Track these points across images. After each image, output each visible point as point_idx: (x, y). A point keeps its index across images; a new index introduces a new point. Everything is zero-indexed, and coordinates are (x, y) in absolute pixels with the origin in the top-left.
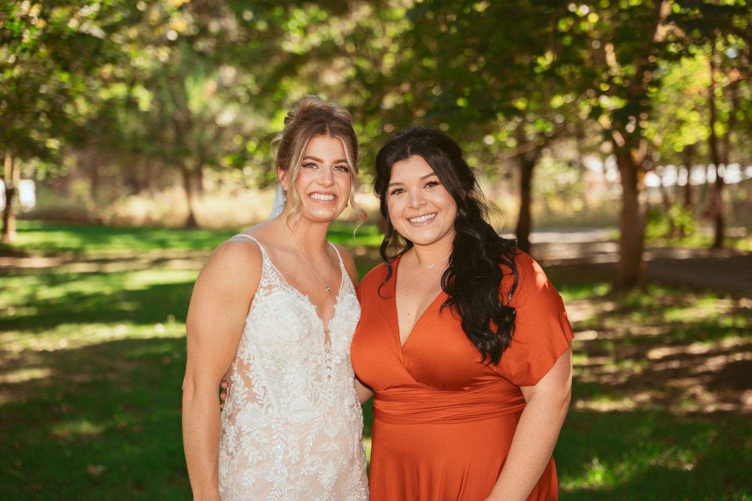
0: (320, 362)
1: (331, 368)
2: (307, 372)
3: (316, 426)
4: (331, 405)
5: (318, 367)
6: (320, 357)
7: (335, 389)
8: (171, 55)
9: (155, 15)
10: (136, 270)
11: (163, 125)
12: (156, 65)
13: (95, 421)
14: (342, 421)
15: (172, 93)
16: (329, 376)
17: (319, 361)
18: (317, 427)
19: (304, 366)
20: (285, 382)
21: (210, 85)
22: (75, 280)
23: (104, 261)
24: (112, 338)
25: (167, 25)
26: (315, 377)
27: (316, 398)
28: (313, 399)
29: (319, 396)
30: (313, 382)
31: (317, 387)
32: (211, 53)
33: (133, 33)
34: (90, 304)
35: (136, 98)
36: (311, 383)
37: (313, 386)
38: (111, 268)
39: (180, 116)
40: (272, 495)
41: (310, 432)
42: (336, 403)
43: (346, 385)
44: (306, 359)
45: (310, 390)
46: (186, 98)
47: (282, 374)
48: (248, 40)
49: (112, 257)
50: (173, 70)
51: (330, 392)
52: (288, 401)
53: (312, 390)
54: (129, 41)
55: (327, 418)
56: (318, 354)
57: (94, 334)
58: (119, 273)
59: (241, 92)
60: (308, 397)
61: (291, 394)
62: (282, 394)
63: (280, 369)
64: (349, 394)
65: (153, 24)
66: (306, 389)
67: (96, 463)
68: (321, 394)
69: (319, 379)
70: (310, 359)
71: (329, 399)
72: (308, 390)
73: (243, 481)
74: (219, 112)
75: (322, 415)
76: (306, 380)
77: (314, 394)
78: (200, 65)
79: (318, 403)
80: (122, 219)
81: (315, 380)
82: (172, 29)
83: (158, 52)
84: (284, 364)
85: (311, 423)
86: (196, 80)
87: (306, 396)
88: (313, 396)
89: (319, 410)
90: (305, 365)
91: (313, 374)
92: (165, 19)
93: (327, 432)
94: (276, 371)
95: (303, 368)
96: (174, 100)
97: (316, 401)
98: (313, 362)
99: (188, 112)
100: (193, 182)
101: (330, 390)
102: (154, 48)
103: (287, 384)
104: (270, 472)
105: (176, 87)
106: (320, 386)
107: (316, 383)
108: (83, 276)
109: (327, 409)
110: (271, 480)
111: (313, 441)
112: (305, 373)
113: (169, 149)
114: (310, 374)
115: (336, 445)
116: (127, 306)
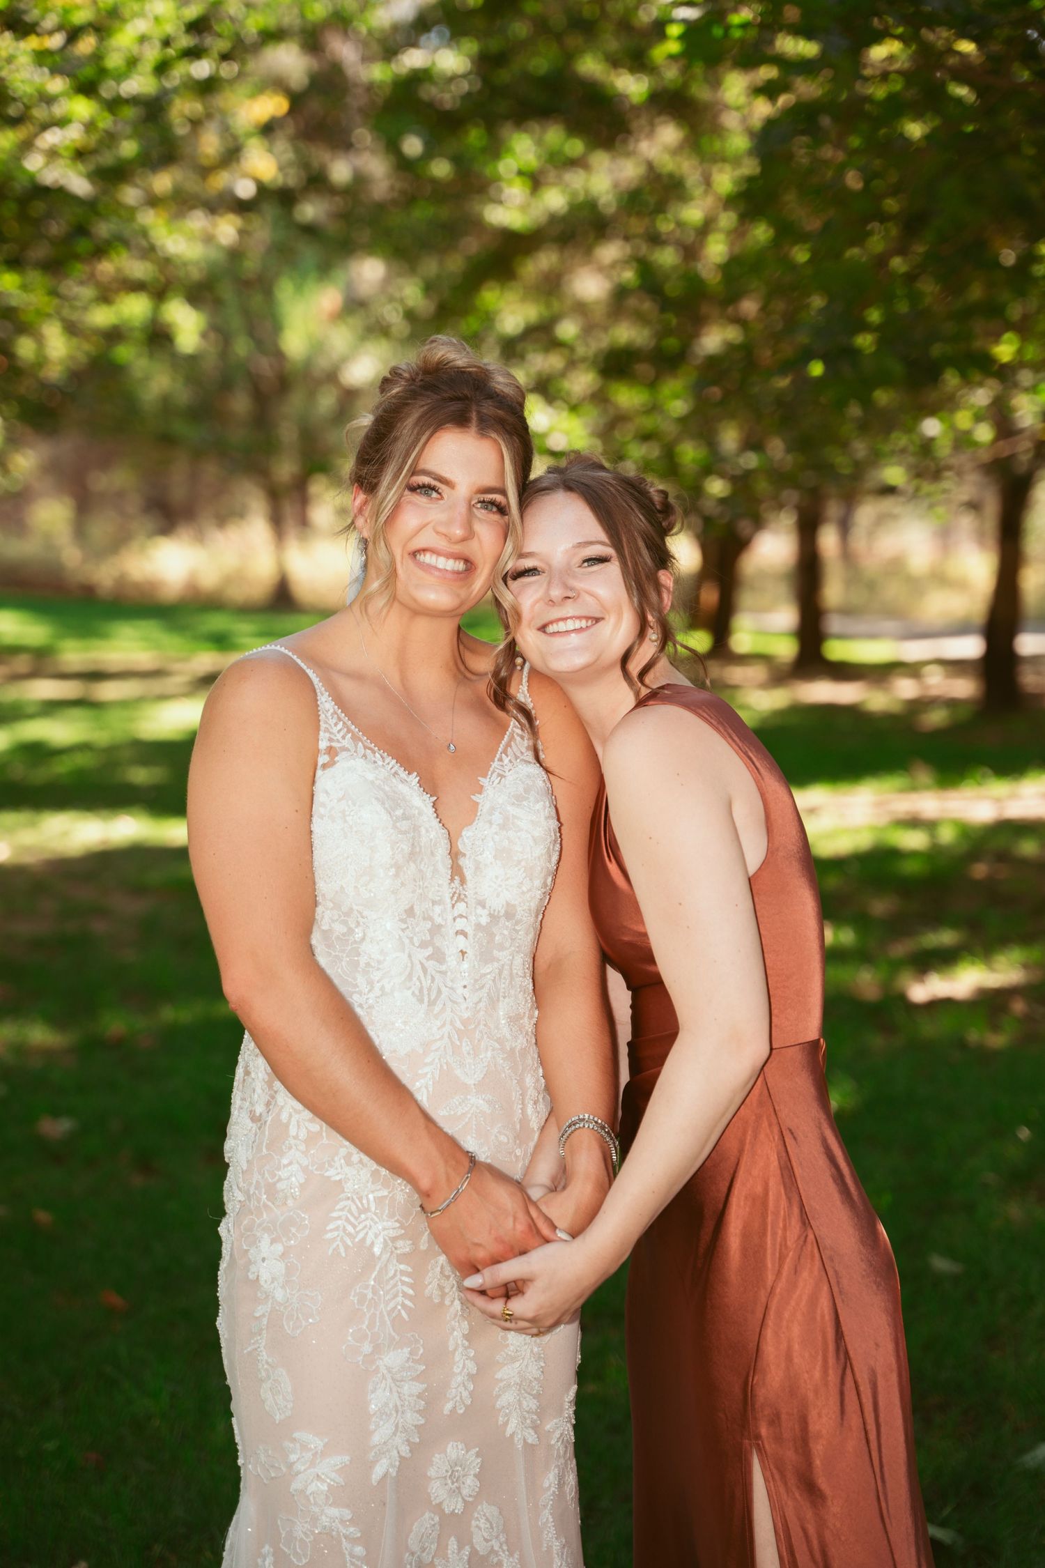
0: (439, 920)
1: (465, 934)
2: (411, 939)
3: (434, 1060)
4: (466, 1015)
5: (436, 930)
6: (438, 909)
7: (476, 981)
8: (242, 232)
9: (210, 144)
10: (163, 697)
11: (225, 384)
12: (214, 254)
13: (57, 1022)
14: (493, 1050)
15: (247, 314)
16: (463, 953)
17: (436, 917)
18: (437, 1060)
19: (404, 926)
20: (363, 960)
21: (328, 298)
22: (31, 717)
23: (96, 676)
24: (104, 842)
25: (234, 165)
26: (430, 951)
27: (432, 998)
28: (426, 1000)
29: (439, 992)
30: (424, 961)
31: (434, 973)
32: (333, 228)
33: (163, 182)
34: (61, 768)
35: (169, 326)
36: (422, 964)
37: (425, 970)
38: (109, 691)
39: (265, 366)
40: (342, 1210)
41: (420, 1072)
42: (479, 1011)
43: (506, 973)
44: (410, 912)
45: (419, 978)
46: (277, 328)
47: (355, 942)
48: (408, 200)
49: (113, 668)
50: (251, 265)
51: (465, 987)
52: (371, 1001)
53: (422, 978)
54: (153, 201)
55: (458, 1043)
56: (434, 903)
57: (65, 834)
58: (124, 704)
59: (393, 316)
60: (413, 993)
61: (377, 986)
62: (356, 986)
63: (351, 931)
64: (512, 992)
65: (205, 162)
66: (410, 977)
67: (56, 1113)
68: (444, 989)
69: (439, 956)
70: (417, 910)
71: (462, 1000)
72: (415, 979)
73: (280, 1180)
74: (345, 360)
75: (446, 1035)
76: (410, 956)
77: (429, 989)
78: (309, 253)
79: (437, 1009)
80: (137, 586)
81: (429, 958)
82: (246, 175)
83: (215, 225)
84: (360, 920)
85: (421, 1051)
86: (299, 289)
87: (410, 992)
88: (425, 992)
89: (439, 1023)
90: (406, 923)
91: (423, 945)
92: (232, 155)
93: (458, 1072)
94: (344, 935)
95: (403, 930)
96: (251, 332)
97: (432, 1003)
98: (424, 919)
99: (279, 355)
100: (288, 509)
101: (465, 983)
102: (206, 216)
103: (368, 964)
104: (336, 1159)
105: (257, 300)
106: (440, 972)
107: (431, 964)
108: (51, 708)
109: (458, 1024)
110: (337, 1178)
111: (428, 1091)
112: (407, 941)
113: (238, 435)
114: (417, 944)
115: (481, 1102)
116: (140, 775)
